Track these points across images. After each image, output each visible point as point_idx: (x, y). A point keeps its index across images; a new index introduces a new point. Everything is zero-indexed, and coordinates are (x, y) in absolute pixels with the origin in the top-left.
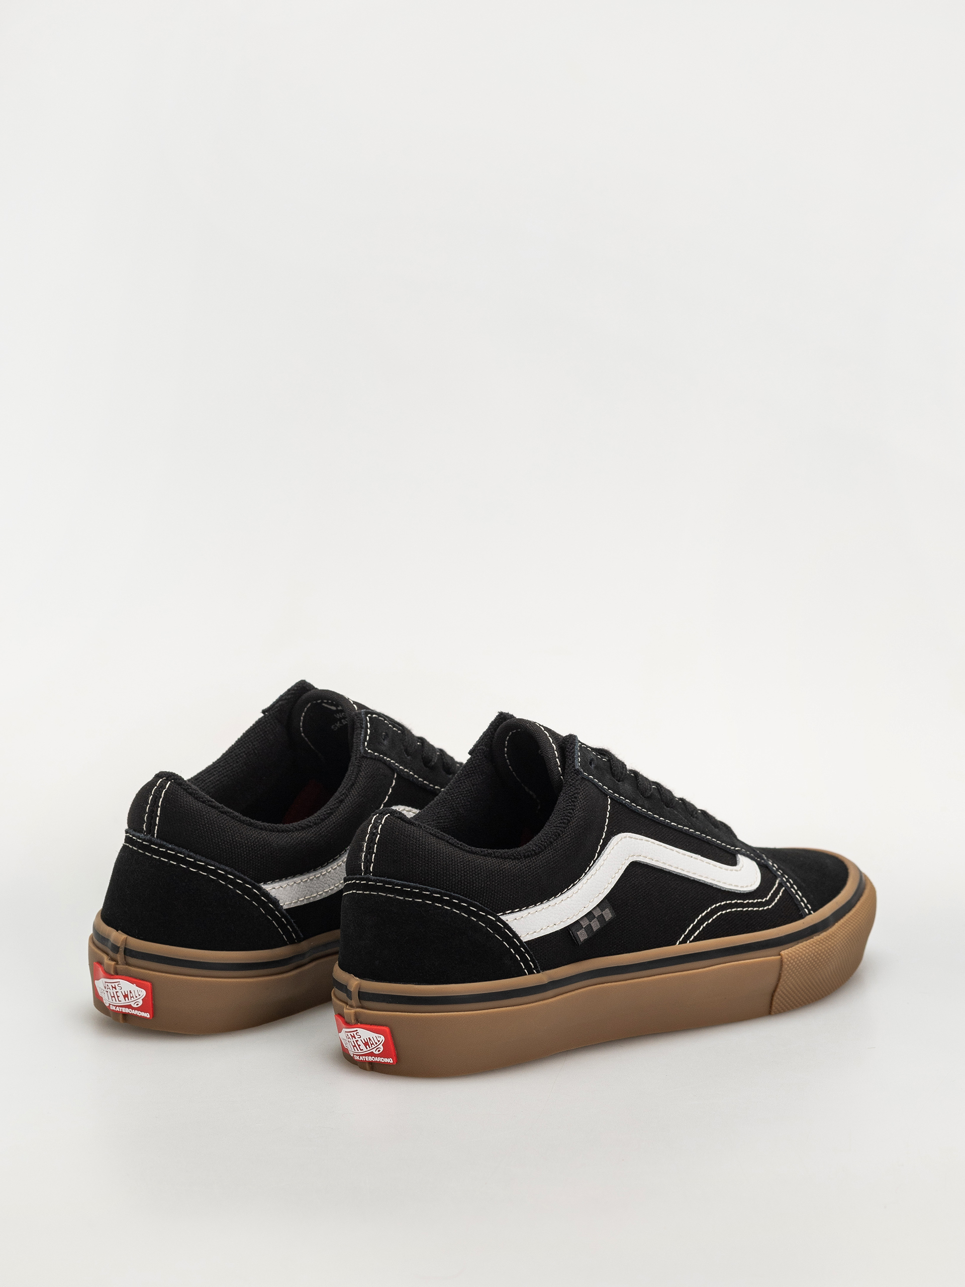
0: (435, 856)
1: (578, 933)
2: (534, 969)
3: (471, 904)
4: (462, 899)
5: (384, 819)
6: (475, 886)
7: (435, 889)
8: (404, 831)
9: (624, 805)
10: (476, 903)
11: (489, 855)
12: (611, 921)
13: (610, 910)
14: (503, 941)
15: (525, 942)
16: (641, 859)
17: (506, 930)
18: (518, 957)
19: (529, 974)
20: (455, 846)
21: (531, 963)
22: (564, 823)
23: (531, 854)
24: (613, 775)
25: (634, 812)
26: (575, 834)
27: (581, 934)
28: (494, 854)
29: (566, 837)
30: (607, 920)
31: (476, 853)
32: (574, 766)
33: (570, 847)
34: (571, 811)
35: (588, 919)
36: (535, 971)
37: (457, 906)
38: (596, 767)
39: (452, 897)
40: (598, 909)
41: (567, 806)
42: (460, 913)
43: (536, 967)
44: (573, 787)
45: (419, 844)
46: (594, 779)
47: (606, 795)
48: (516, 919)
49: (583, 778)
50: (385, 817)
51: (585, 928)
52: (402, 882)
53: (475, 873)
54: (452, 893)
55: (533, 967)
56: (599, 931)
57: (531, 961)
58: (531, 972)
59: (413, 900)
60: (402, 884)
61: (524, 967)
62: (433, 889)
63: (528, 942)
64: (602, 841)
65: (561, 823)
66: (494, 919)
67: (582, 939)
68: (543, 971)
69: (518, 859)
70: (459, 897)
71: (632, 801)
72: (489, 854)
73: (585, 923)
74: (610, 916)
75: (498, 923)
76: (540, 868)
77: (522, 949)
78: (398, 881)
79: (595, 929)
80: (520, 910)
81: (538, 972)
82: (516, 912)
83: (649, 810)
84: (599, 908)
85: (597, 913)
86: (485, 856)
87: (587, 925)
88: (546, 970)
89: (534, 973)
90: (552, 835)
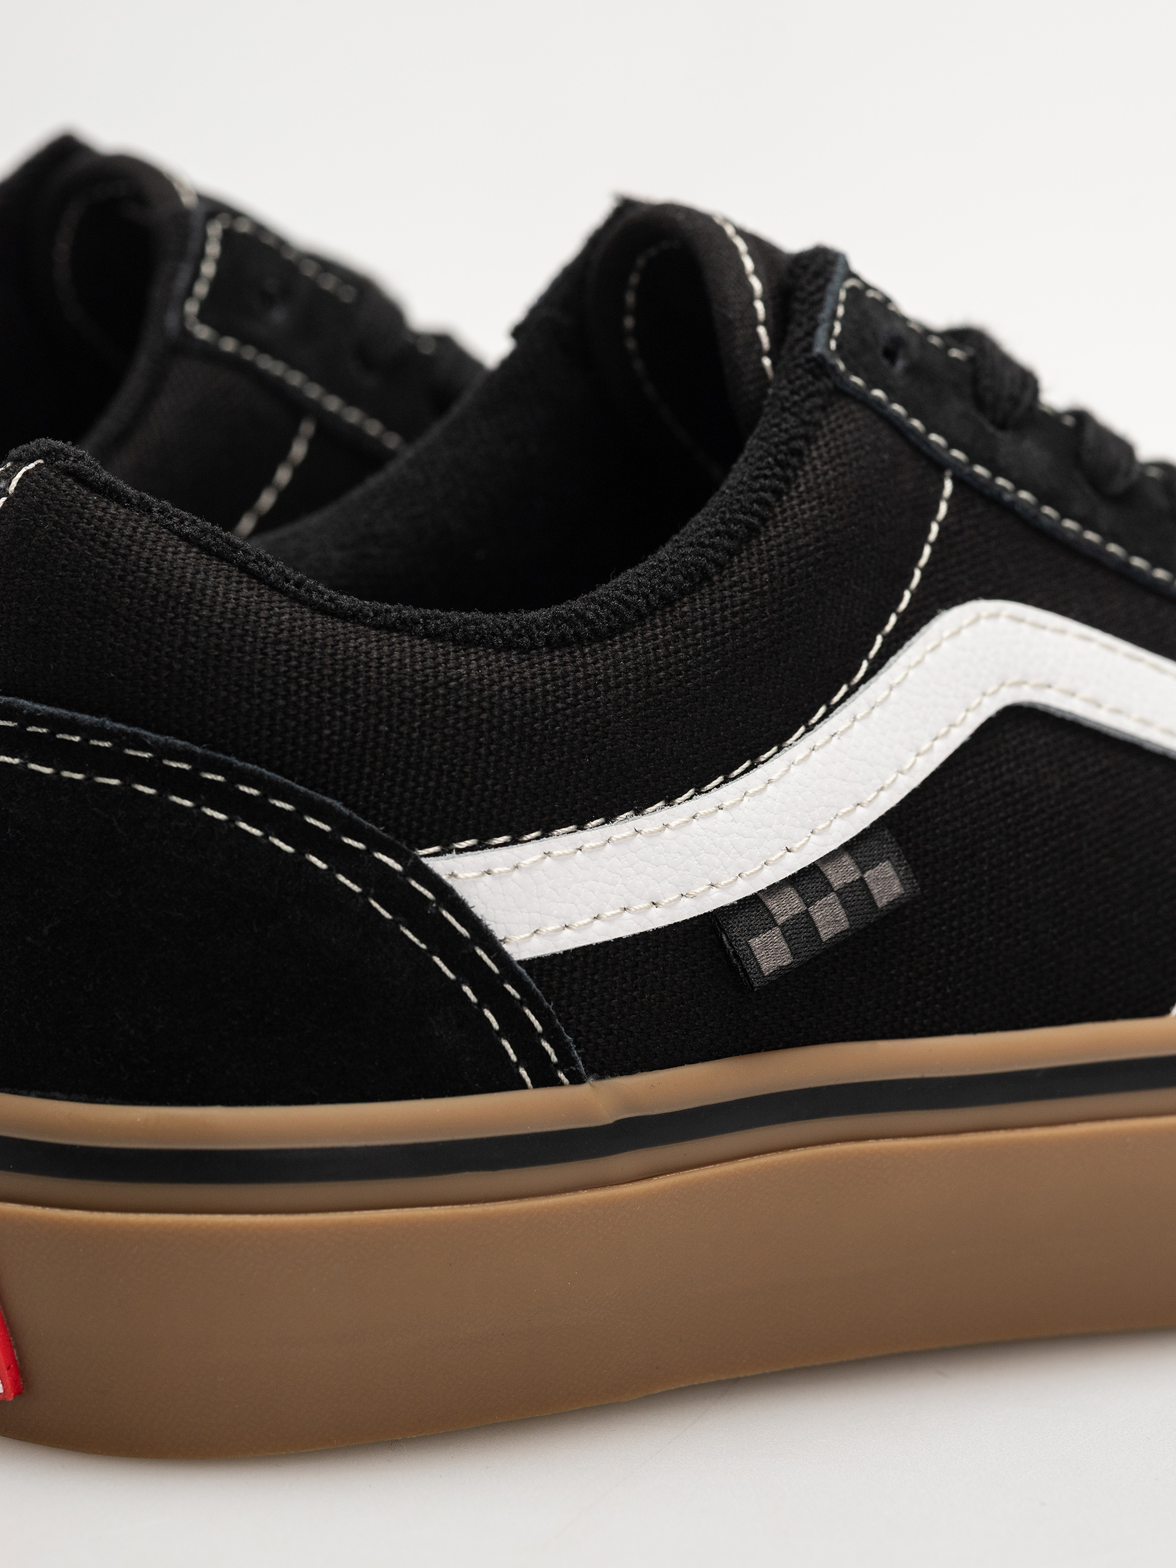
0: (177, 616)
1: (755, 942)
2: (557, 1066)
3: (307, 806)
4: (270, 781)
5: (19, 475)
6: (328, 737)
7: (171, 740)
8: (74, 517)
9: (1009, 509)
10: (329, 800)
11: (404, 627)
12: (897, 908)
13: (896, 867)
14: (432, 952)
15: (520, 962)
16: (1054, 700)
17: (445, 913)
18: (492, 1019)
19: (536, 1085)
20: (273, 587)
21: (546, 1045)
22: (731, 536)
23: (576, 634)
24: (980, 403)
25: (1051, 537)
26: (772, 579)
27: (765, 947)
28: (426, 624)
29: (735, 584)
30: (879, 905)
31: (354, 616)
32: (809, 348)
33: (745, 622)
34: (768, 496)
35: (801, 896)
36: (561, 1075)
37: (257, 812)
38: (913, 370)
39: (237, 776)
40: (846, 859)
41: (756, 478)
42: (266, 836)
43: (566, 1061)
44: (793, 414)
45: (124, 570)
46: (891, 401)
47: (937, 466)
48: (489, 873)
49: (844, 392)
50: (24, 470)
51: (782, 926)
52: (51, 710)
53: (330, 690)
54: (233, 759)
55: (554, 1059)
56: (841, 942)
57: (546, 1035)
58: (545, 1078)
59: (88, 779)
60: (51, 715)
61: (514, 1058)
62: (162, 739)
63: (536, 965)
64: (893, 619)
65: (718, 533)
66: (398, 867)
67: (768, 965)
68: (601, 1076)
69: (522, 650)
70: (262, 774)
71: (1043, 498)
72: (404, 622)
73: (786, 907)
74: (897, 889)
75: (413, 883)
76: (608, 689)
77: (508, 987)
78: (37, 706)
79: (826, 933)
80: (515, 841)
81: (576, 1079)
82: (496, 846)
83: (1109, 536)
84: (853, 856)
85: (841, 875)
86: (390, 628)
87: (795, 917)
88: (613, 1075)
89: (559, 1083)
90: (675, 572)
